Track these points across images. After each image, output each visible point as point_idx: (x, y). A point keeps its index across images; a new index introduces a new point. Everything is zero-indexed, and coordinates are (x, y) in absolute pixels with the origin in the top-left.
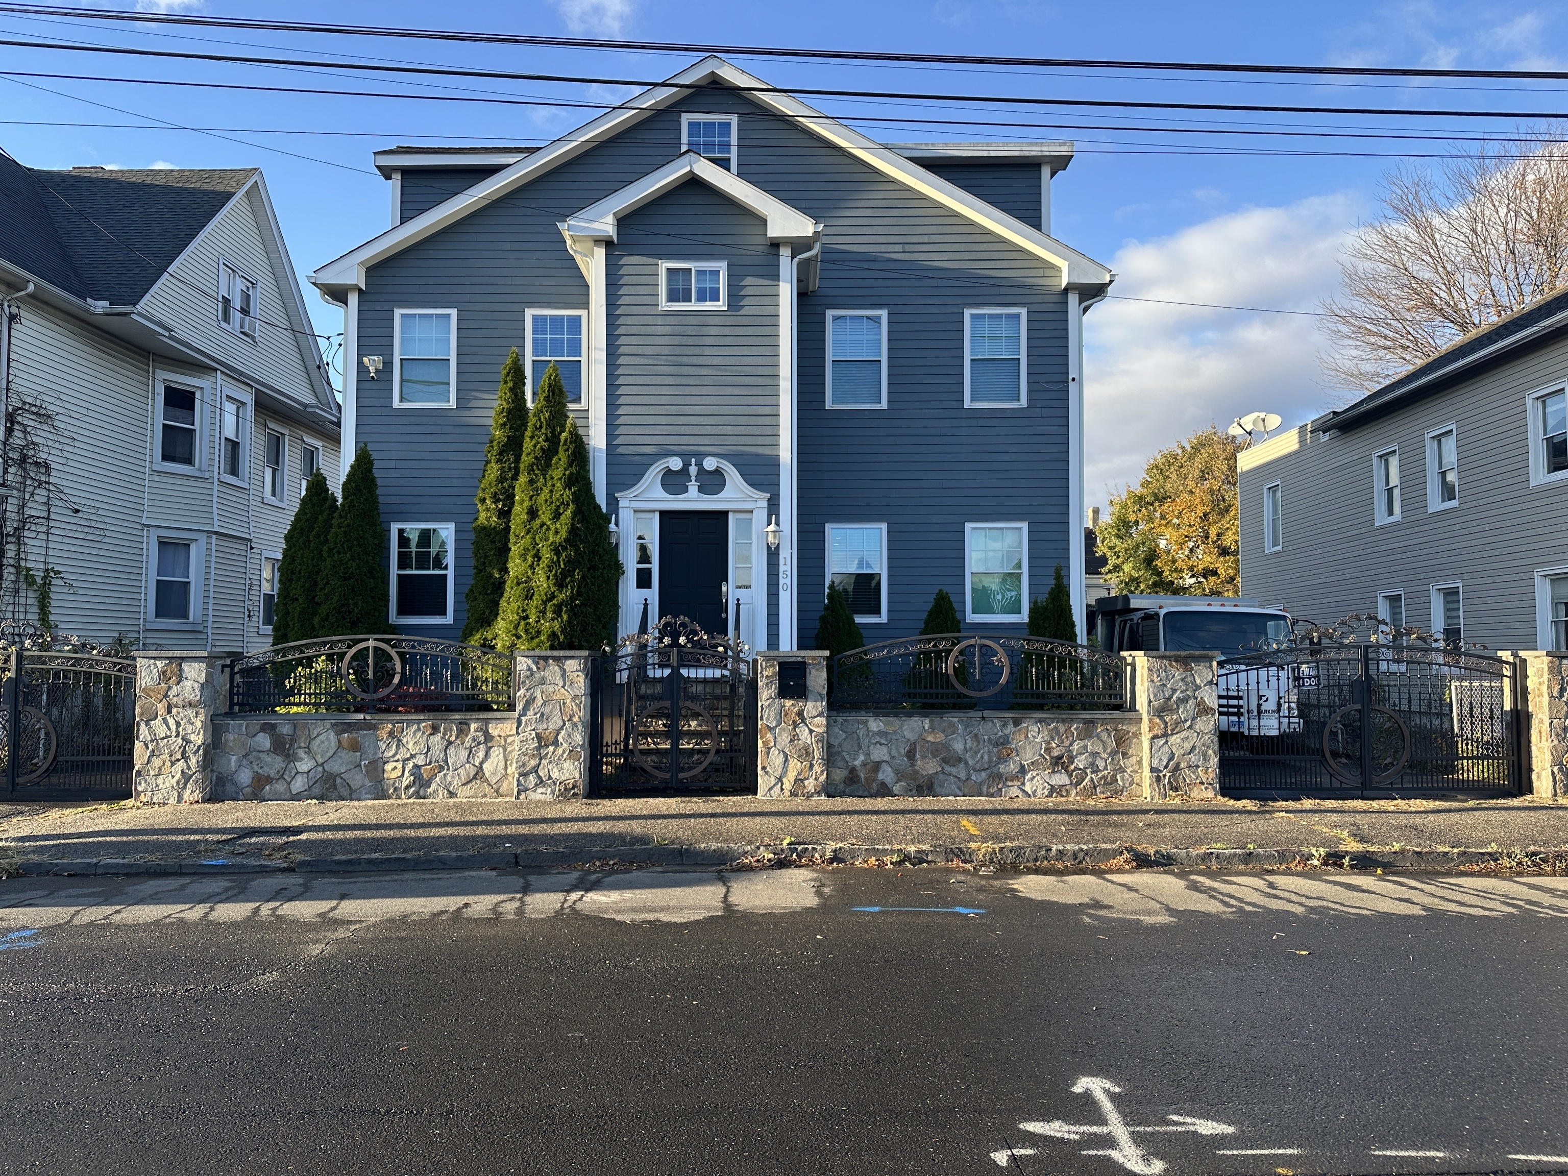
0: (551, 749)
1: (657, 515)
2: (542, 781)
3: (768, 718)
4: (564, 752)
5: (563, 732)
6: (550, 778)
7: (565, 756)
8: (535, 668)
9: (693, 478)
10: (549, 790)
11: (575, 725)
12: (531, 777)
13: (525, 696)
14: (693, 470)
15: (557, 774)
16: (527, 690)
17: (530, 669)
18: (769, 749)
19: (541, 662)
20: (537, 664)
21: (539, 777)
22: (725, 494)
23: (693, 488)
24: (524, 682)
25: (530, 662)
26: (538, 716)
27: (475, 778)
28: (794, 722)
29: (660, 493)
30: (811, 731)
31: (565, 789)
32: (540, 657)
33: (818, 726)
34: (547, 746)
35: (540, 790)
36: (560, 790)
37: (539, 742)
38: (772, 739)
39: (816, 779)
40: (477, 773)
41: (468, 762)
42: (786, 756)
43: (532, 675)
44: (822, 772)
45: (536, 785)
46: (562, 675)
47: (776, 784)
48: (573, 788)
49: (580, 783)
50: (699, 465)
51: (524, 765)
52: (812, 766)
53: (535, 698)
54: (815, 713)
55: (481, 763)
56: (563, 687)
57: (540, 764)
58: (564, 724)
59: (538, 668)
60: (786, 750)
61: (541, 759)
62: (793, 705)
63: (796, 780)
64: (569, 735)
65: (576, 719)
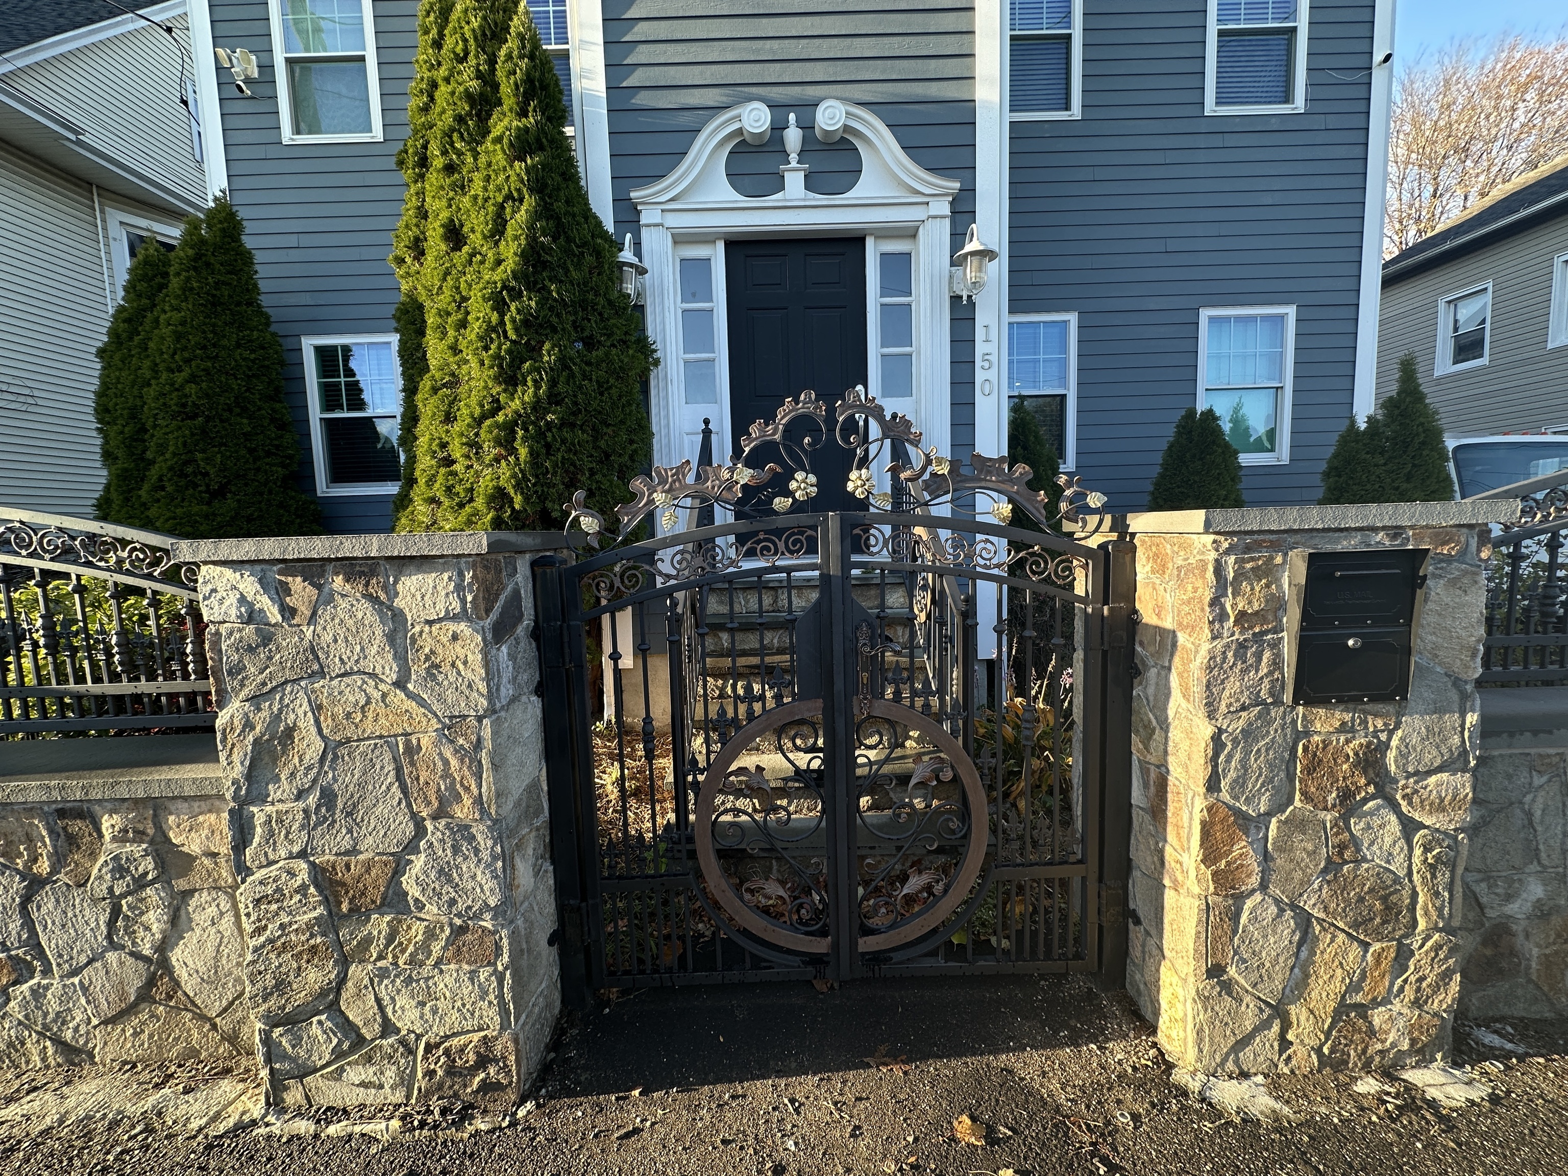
0: (379, 924)
1: (721, 246)
2: (359, 1041)
3: (1239, 783)
4: (431, 934)
5: (419, 862)
6: (388, 1028)
7: (436, 948)
8: (274, 615)
9: (793, 157)
10: (390, 1074)
11: (463, 831)
12: (315, 1030)
13: (248, 725)
14: (793, 137)
15: (414, 1014)
16: (255, 700)
17: (252, 616)
18: (1240, 898)
19: (297, 583)
20: (280, 592)
21: (347, 1026)
22: (863, 190)
23: (795, 181)
24: (237, 670)
25: (249, 585)
26: (312, 800)
27: (145, 996)
28: (1346, 795)
29: (724, 193)
30: (1409, 827)
31: (451, 1071)
32: (290, 566)
33: (1439, 807)
34: (359, 914)
35: (355, 1074)
36: (431, 1073)
37: (330, 898)
38: (1253, 863)
39: (1417, 1003)
40: (151, 982)
41: (113, 946)
42: (1304, 921)
43: (266, 639)
44: (1446, 976)
45: (338, 1054)
46: (391, 638)
47: (1265, 1025)
48: (483, 1062)
49: (504, 1045)
50: (807, 127)
51: (281, 985)
52: (1403, 955)
53: (290, 732)
54: (1432, 757)
55: (163, 947)
56: (400, 684)
57: (342, 981)
58: (420, 831)
59: (288, 612)
60: (1309, 903)
61: (344, 962)
62: (1343, 728)
63: (1342, 1009)
64: (444, 874)
65: (463, 811)
